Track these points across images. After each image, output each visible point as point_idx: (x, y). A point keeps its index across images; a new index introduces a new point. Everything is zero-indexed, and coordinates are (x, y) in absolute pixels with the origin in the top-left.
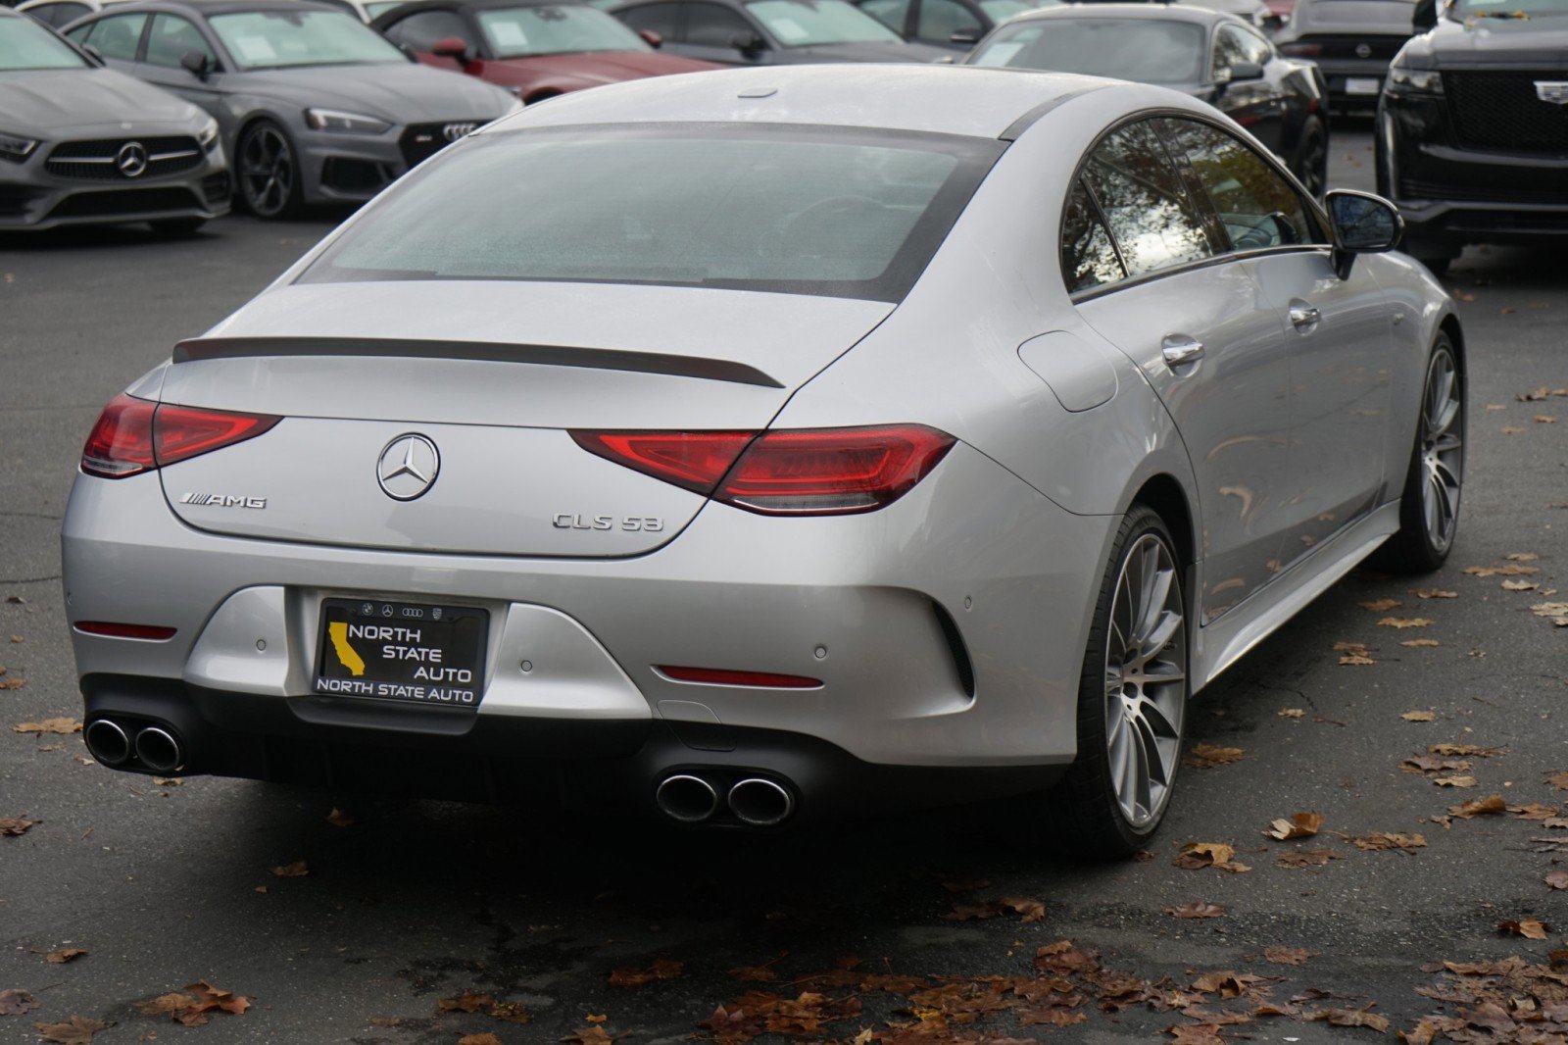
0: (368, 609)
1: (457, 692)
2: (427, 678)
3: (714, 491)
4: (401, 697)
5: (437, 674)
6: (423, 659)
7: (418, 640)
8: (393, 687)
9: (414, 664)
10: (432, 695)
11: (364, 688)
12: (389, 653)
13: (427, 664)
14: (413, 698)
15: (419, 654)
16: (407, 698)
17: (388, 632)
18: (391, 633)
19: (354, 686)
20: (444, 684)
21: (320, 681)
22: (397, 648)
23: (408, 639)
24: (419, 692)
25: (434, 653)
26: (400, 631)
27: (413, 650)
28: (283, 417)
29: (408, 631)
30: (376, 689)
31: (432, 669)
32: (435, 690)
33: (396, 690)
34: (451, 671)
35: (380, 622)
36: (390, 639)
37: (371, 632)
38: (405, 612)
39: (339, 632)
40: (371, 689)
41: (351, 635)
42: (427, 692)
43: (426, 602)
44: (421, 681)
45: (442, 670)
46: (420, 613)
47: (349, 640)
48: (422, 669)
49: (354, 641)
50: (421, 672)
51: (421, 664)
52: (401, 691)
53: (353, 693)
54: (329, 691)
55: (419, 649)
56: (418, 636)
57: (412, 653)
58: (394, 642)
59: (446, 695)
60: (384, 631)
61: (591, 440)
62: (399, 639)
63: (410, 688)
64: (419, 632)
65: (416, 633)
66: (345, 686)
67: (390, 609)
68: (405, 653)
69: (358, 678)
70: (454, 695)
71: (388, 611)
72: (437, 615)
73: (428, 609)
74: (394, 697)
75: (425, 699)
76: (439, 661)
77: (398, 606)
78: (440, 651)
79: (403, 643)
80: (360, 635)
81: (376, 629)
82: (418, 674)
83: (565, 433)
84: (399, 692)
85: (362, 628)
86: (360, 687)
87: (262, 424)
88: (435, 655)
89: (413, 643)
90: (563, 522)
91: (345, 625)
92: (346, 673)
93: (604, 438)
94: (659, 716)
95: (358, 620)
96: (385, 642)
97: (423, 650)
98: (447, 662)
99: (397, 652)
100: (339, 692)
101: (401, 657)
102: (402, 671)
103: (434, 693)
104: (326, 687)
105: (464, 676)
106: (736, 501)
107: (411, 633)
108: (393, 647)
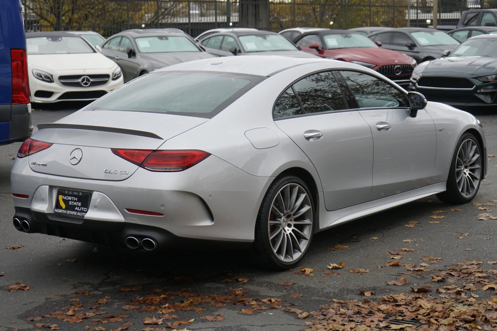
0: (67, 192)
1: (83, 214)
2: (78, 210)
3: (141, 165)
4: (72, 214)
5: (80, 209)
7: (77, 200)
8: (70, 212)
9: (75, 206)
12: (70, 203)
13: (78, 206)
14: (74, 215)
16: (73, 215)
18: (71, 198)
20: (81, 211)
21: (55, 210)
24: (75, 213)
26: (73, 198)
27: (75, 203)
29: (75, 198)
30: (67, 212)
34: (83, 208)
35: (69, 195)
37: (67, 198)
38: (74, 193)
39: (61, 197)
40: (66, 212)
41: (63, 198)
42: (77, 213)
44: (76, 211)
46: (77, 193)
49: (64, 200)
50: (76, 208)
51: (76, 206)
52: (72, 213)
53: (62, 213)
54: (57, 212)
57: (75, 204)
58: (72, 201)
59: (81, 214)
61: (116, 151)
63: (74, 212)
64: (77, 198)
66: (60, 211)
67: (71, 192)
69: (64, 209)
72: (80, 194)
73: (79, 192)
74: (70, 214)
75: (76, 215)
77: (73, 191)
79: (73, 201)
83: (110, 149)
85: (65, 197)
86: (63, 211)
87: (49, 145)
88: (80, 204)
89: (75, 201)
90: (107, 171)
92: (61, 208)
93: (118, 151)
94: (126, 222)
95: (65, 195)
96: (70, 200)
97: (77, 203)
98: (82, 206)
99: (72, 203)
100: (59, 213)
102: (72, 208)
103: (78, 214)
105: (85, 210)
106: (146, 168)
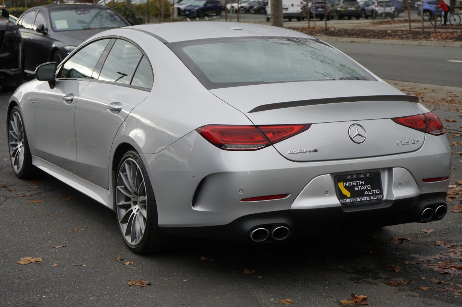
0: (349, 177)
2: (368, 194)
3: (426, 131)
5: (370, 192)
6: (366, 189)
7: (363, 184)
8: (361, 198)
9: (364, 191)
11: (353, 200)
12: (356, 189)
13: (367, 190)
14: (367, 200)
15: (365, 187)
16: (365, 201)
17: (355, 183)
18: (356, 183)
19: (350, 200)
20: (374, 194)
21: (341, 200)
22: (358, 187)
23: (361, 184)
24: (368, 198)
25: (369, 186)
26: (358, 182)
27: (363, 187)
28: (311, 124)
29: (360, 181)
30: (356, 200)
31: (369, 191)
33: (362, 199)
34: (374, 191)
35: (352, 180)
36: (356, 185)
37: (350, 184)
38: (359, 176)
39: (341, 185)
40: (355, 200)
41: (345, 186)
42: (370, 198)
43: (365, 172)
44: (367, 195)
45: (372, 191)
46: (363, 176)
47: (344, 187)
48: (366, 191)
49: (346, 187)
50: (366, 193)
53: (351, 202)
54: (344, 203)
55: (364, 186)
56: (363, 182)
57: (363, 188)
58: (357, 185)
59: (375, 197)
60: (354, 183)
62: (358, 184)
63: (365, 198)
64: (363, 181)
65: (362, 182)
66: (348, 201)
68: (361, 188)
69: (349, 198)
70: (377, 197)
71: (355, 176)
72: (368, 175)
73: (365, 174)
74: (362, 201)
75: (371, 200)
77: (357, 175)
78: (370, 186)
79: (360, 185)
80: (347, 185)
81: (351, 182)
82: (365, 193)
83: (391, 119)
85: (347, 183)
86: (352, 200)
87: (305, 127)
88: (369, 187)
89: (362, 185)
91: (343, 183)
92: (345, 197)
94: (421, 193)
95: (346, 181)
97: (365, 186)
98: (372, 188)
99: (358, 188)
100: (347, 203)
101: (360, 189)
103: (372, 198)
105: (378, 191)
107: (361, 182)
108: (357, 187)
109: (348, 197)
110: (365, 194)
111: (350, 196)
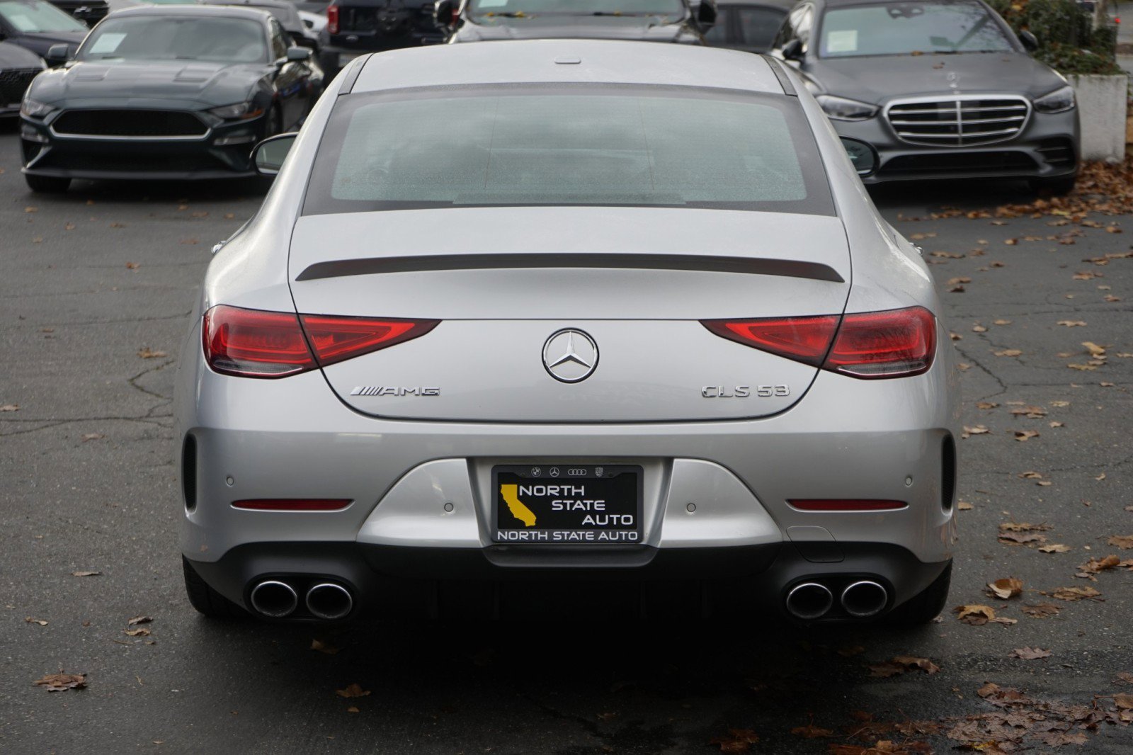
0: (536, 472)
1: (624, 533)
2: (594, 523)
3: (821, 364)
4: (574, 540)
5: (602, 519)
6: (588, 509)
7: (583, 494)
8: (566, 533)
9: (581, 514)
10: (601, 537)
11: (540, 536)
12: (557, 505)
13: (593, 513)
14: (584, 540)
15: (585, 505)
16: (579, 541)
17: (556, 489)
18: (558, 490)
19: (530, 535)
20: (611, 526)
21: (499, 533)
22: (564, 501)
23: (573, 494)
24: (589, 535)
25: (598, 503)
26: (566, 488)
27: (579, 502)
28: (440, 321)
29: (573, 487)
30: (551, 536)
31: (598, 517)
32: (603, 533)
33: (568, 535)
34: (615, 517)
35: (547, 481)
36: (557, 495)
37: (540, 491)
38: (571, 472)
39: (510, 493)
40: (546, 536)
41: (521, 494)
42: (596, 535)
43: (588, 463)
44: (588, 526)
45: (607, 516)
46: (584, 472)
47: (519, 498)
48: (588, 516)
49: (524, 499)
50: (588, 519)
51: (586, 513)
52: (574, 535)
53: (530, 541)
54: (508, 541)
55: (585, 501)
56: (582, 491)
57: (579, 505)
58: (561, 496)
59: (614, 536)
60: (551, 489)
61: (718, 327)
62: (566, 494)
63: (581, 533)
64: (583, 487)
65: (581, 489)
66: (523, 535)
67: (557, 471)
68: (572, 505)
69: (531, 528)
70: (620, 536)
71: (555, 472)
72: (599, 473)
73: (591, 468)
74: (568, 541)
75: (596, 541)
76: (604, 509)
77: (563, 468)
78: (603, 501)
79: (569, 497)
80: (530, 494)
81: (544, 488)
82: (586, 521)
83: (698, 322)
84: (571, 537)
85: (530, 487)
86: (536, 535)
87: (423, 327)
88: (599, 505)
89: (578, 497)
90: (710, 393)
91: (515, 486)
92: (520, 525)
93: (728, 325)
94: (787, 539)
95: (528, 482)
96: (553, 497)
97: (589, 502)
98: (609, 510)
99: (565, 505)
100: (518, 541)
101: (568, 509)
102: (572, 520)
103: (603, 535)
104: (506, 538)
105: (627, 520)
106: (840, 369)
107: (575, 489)
108: (560, 501)
109: (527, 525)
110: (583, 524)
111: (534, 524)
